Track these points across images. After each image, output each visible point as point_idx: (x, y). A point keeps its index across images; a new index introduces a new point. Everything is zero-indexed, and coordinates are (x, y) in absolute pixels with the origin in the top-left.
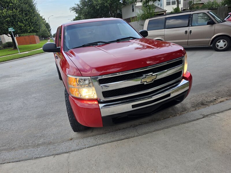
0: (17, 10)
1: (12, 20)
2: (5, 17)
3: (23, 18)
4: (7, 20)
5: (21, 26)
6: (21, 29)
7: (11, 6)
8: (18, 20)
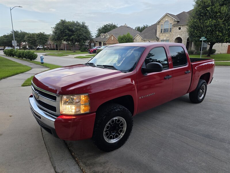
0: (222, 19)
1: (212, 29)
2: (207, 27)
3: (225, 28)
4: (207, 29)
5: (219, 35)
6: (217, 39)
7: (218, 15)
8: (219, 29)
